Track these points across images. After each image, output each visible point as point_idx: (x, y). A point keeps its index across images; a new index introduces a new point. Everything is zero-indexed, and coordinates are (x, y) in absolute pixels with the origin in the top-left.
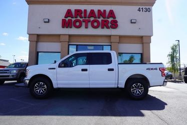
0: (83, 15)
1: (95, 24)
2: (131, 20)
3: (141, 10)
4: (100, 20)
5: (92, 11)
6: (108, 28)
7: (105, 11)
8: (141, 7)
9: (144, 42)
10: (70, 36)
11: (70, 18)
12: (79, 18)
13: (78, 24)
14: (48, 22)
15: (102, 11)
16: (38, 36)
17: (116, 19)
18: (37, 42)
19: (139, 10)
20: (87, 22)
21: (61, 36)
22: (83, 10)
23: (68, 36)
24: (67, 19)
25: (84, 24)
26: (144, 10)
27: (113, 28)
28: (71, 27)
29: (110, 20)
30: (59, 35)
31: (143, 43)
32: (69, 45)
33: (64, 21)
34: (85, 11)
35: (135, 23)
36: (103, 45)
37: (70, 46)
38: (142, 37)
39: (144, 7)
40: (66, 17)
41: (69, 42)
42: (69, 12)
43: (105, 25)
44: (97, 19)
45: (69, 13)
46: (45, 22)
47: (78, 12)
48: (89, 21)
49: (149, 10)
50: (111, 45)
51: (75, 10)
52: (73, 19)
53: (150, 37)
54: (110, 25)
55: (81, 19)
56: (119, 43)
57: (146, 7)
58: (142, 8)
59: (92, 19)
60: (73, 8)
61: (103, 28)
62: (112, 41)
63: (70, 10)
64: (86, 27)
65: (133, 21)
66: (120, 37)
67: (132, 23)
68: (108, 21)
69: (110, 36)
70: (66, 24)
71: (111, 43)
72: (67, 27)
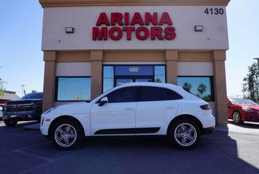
0: (123, 20)
1: (142, 34)
2: (195, 27)
3: (210, 11)
4: (149, 27)
5: (137, 15)
6: (161, 38)
7: (156, 14)
8: (209, 7)
9: (215, 59)
10: (105, 52)
11: (104, 26)
12: (117, 25)
13: (116, 34)
14: (73, 32)
15: (152, 14)
16: (58, 53)
17: (173, 26)
18: (56, 62)
19: (207, 12)
20: (129, 31)
21: (92, 53)
22: (123, 14)
23: (101, 53)
24: (100, 28)
25: (125, 34)
26: (214, 11)
27: (168, 39)
28: (106, 39)
29: (164, 27)
30: (88, 52)
31: (213, 61)
32: (103, 65)
33: (95, 30)
34: (127, 14)
35: (201, 31)
36: (153, 66)
37: (104, 67)
38: (212, 52)
39: (214, 7)
40: (98, 24)
41: (103, 61)
42: (103, 16)
43: (156, 34)
44: (145, 26)
45: (103, 18)
46: (67, 32)
47: (116, 16)
48: (133, 30)
49: (221, 12)
50: (165, 65)
51: (112, 14)
52: (109, 28)
53: (225, 51)
54: (163, 34)
55: (121, 27)
56: (177, 61)
57: (216, 7)
58: (211, 10)
59: (137, 26)
60: (109, 10)
61: (153, 39)
62: (167, 58)
63: (104, 14)
64: (129, 38)
65: (198, 28)
66: (180, 52)
67: (196, 31)
68: (161, 29)
69: (164, 52)
70: (98, 35)
71: (166, 61)
72: (100, 40)
